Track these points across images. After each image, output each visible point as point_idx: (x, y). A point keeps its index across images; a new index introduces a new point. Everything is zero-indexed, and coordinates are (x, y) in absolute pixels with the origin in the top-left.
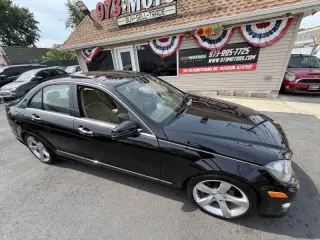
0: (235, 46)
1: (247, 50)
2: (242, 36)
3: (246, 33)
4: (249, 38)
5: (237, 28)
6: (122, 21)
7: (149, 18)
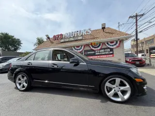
1: (109, 50)
4: (109, 46)
5: (104, 43)
6: (62, 41)
7: (72, 40)
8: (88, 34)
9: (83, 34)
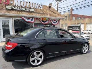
0: (50, 24)
1: (52, 25)
2: (51, 22)
3: (52, 22)
4: (53, 23)
5: (49, 20)
7: (23, 10)
8: (40, 8)
9: (36, 8)
